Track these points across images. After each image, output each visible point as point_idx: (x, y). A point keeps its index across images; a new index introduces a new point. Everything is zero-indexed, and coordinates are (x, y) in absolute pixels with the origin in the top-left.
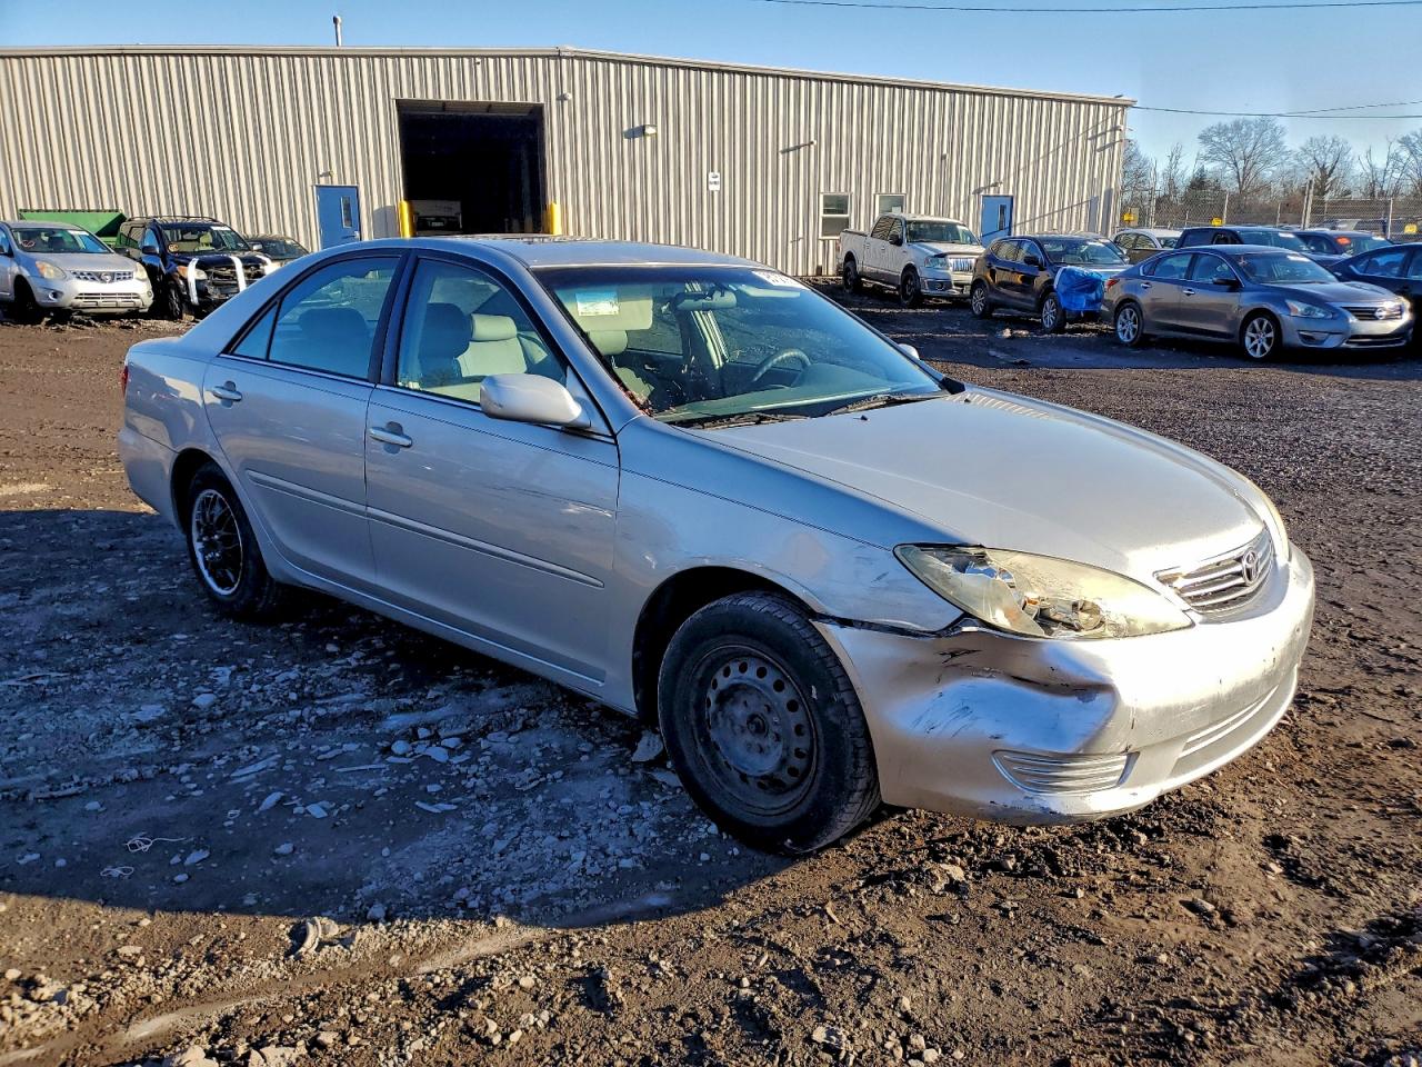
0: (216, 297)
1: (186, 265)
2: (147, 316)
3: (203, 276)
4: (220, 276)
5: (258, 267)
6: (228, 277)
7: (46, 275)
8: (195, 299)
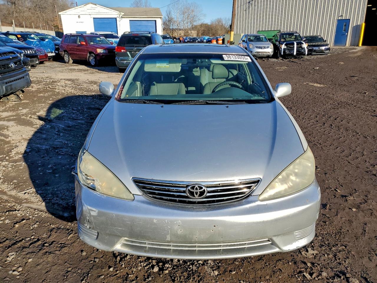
0: (288, 53)
1: (282, 44)
2: (271, 58)
3: (286, 47)
4: (290, 47)
5: (301, 45)
6: (292, 48)
7: (250, 47)
8: (282, 54)
